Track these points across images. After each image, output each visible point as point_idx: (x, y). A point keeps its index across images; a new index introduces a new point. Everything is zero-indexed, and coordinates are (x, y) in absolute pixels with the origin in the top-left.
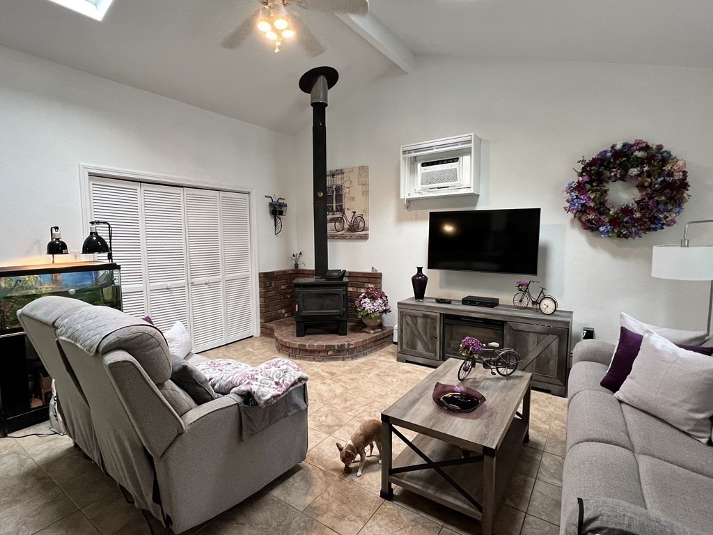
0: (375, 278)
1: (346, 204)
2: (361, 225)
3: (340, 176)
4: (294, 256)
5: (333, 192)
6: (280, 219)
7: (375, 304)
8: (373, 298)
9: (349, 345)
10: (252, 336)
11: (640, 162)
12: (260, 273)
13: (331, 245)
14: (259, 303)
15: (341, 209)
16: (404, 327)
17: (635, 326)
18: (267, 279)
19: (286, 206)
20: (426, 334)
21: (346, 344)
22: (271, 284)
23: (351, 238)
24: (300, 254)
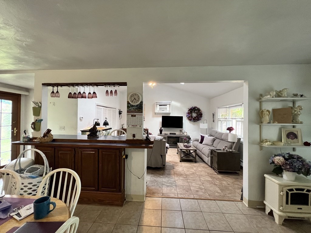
6: (121, 115)
11: (196, 110)
17: (203, 135)
19: (122, 112)
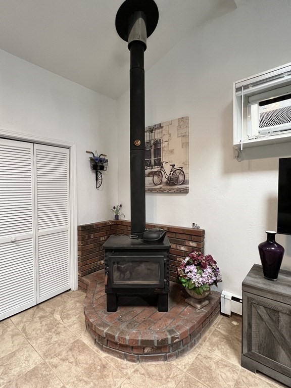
0: (197, 235)
1: (164, 158)
2: (181, 178)
3: (158, 131)
4: (114, 208)
5: (151, 147)
6: (101, 173)
7: (203, 275)
8: (201, 266)
9: (173, 339)
10: (70, 290)
12: (79, 227)
13: (149, 199)
14: (76, 256)
15: (159, 163)
18: (85, 232)
19: (107, 161)
21: (169, 337)
22: (89, 237)
23: (169, 192)
24: (121, 206)
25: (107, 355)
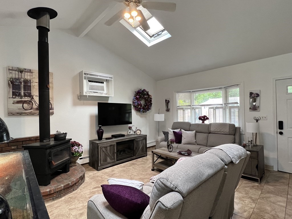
3: (29, 74)
5: (21, 83)
15: (29, 96)
16: (101, 153)
20: (111, 153)
25: (65, 197)
